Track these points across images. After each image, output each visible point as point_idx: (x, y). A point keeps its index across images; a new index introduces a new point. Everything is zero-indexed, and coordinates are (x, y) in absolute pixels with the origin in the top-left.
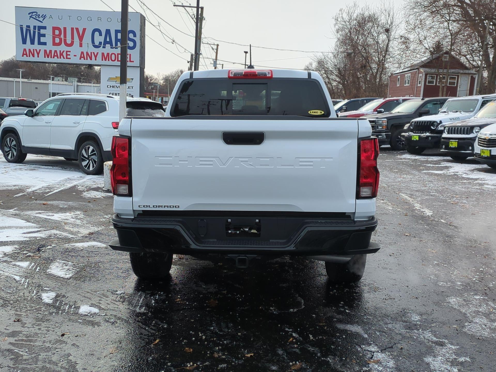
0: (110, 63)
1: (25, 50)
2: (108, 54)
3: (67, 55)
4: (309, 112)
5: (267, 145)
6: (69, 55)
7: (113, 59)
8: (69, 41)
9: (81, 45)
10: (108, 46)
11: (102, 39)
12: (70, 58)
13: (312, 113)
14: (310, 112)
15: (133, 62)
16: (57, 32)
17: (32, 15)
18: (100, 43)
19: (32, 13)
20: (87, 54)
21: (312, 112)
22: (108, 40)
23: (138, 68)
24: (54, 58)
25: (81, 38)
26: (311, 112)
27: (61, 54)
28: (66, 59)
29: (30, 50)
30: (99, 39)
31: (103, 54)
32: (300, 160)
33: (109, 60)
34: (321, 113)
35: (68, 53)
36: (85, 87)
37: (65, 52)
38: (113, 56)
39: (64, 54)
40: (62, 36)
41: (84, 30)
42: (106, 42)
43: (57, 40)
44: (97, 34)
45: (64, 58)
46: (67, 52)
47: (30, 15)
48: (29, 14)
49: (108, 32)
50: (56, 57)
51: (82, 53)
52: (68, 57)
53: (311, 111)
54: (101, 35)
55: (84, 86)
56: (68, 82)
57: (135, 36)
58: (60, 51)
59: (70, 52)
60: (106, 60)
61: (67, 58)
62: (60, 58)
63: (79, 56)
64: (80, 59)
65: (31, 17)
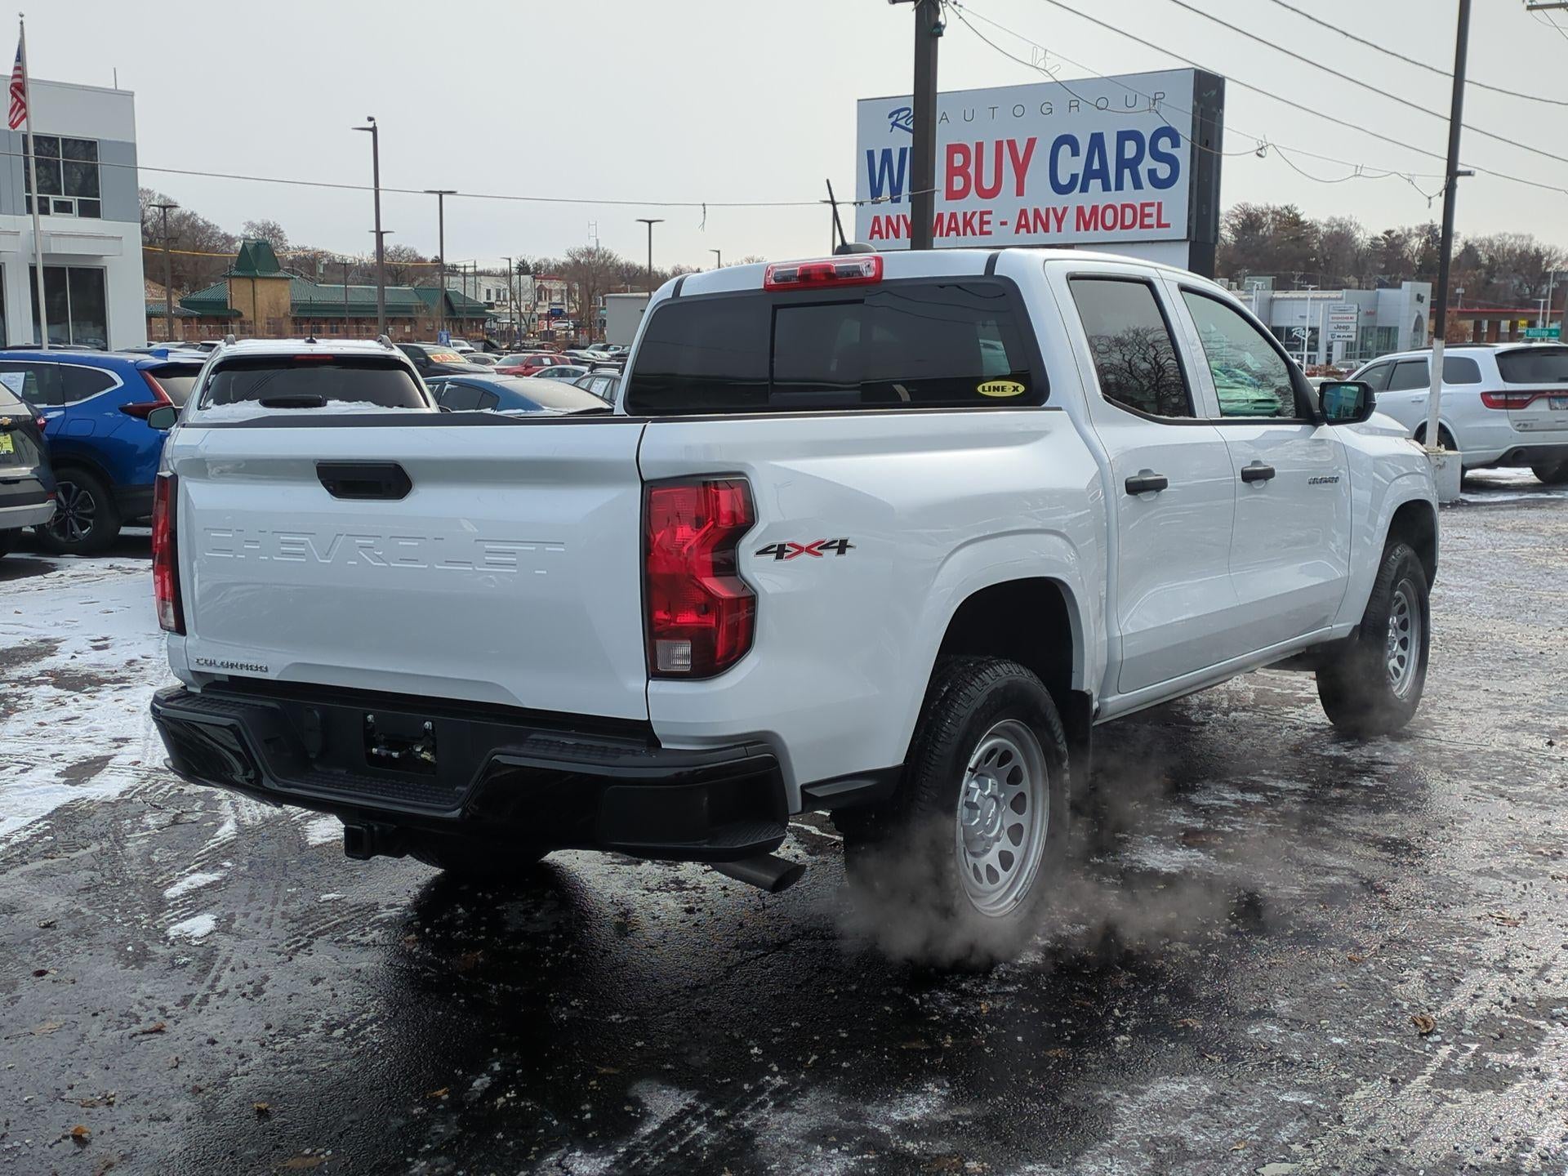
0: (1101, 235)
1: (877, 219)
2: (1095, 209)
3: (982, 223)
4: (980, 389)
5: (422, 501)
6: (988, 223)
7: (1109, 222)
8: (988, 183)
9: (1020, 191)
10: (1095, 184)
11: (1078, 165)
12: (989, 233)
13: (990, 390)
14: (984, 387)
15: (1167, 226)
16: (958, 160)
17: (897, 120)
18: (1074, 177)
19: (898, 112)
20: (1037, 213)
21: (990, 387)
22: (1096, 165)
23: (1183, 243)
24: (947, 235)
25: (1021, 169)
26: (987, 389)
27: (968, 223)
28: (980, 234)
29: (888, 219)
30: (1071, 165)
31: (1080, 210)
32: (487, 547)
33: (1096, 228)
34: (1016, 389)
35: (986, 218)
36: (1296, 302)
37: (977, 216)
38: (1110, 213)
39: (976, 222)
40: (972, 170)
41: (1031, 143)
42: (1089, 174)
43: (958, 183)
44: (1065, 150)
45: (974, 233)
46: (982, 214)
47: (893, 119)
48: (891, 116)
49: (1097, 140)
50: (953, 233)
51: (1023, 213)
52: (986, 228)
53: (986, 385)
54: (1075, 152)
55: (1291, 302)
56: (1243, 292)
57: (1176, 144)
58: (965, 214)
59: (990, 213)
60: (1087, 228)
61: (982, 233)
62: (965, 234)
63: (1012, 225)
64: (1017, 231)
65: (894, 124)
